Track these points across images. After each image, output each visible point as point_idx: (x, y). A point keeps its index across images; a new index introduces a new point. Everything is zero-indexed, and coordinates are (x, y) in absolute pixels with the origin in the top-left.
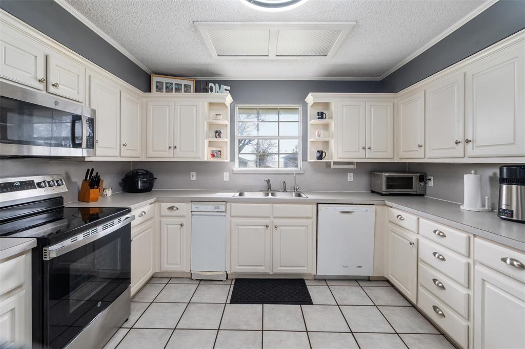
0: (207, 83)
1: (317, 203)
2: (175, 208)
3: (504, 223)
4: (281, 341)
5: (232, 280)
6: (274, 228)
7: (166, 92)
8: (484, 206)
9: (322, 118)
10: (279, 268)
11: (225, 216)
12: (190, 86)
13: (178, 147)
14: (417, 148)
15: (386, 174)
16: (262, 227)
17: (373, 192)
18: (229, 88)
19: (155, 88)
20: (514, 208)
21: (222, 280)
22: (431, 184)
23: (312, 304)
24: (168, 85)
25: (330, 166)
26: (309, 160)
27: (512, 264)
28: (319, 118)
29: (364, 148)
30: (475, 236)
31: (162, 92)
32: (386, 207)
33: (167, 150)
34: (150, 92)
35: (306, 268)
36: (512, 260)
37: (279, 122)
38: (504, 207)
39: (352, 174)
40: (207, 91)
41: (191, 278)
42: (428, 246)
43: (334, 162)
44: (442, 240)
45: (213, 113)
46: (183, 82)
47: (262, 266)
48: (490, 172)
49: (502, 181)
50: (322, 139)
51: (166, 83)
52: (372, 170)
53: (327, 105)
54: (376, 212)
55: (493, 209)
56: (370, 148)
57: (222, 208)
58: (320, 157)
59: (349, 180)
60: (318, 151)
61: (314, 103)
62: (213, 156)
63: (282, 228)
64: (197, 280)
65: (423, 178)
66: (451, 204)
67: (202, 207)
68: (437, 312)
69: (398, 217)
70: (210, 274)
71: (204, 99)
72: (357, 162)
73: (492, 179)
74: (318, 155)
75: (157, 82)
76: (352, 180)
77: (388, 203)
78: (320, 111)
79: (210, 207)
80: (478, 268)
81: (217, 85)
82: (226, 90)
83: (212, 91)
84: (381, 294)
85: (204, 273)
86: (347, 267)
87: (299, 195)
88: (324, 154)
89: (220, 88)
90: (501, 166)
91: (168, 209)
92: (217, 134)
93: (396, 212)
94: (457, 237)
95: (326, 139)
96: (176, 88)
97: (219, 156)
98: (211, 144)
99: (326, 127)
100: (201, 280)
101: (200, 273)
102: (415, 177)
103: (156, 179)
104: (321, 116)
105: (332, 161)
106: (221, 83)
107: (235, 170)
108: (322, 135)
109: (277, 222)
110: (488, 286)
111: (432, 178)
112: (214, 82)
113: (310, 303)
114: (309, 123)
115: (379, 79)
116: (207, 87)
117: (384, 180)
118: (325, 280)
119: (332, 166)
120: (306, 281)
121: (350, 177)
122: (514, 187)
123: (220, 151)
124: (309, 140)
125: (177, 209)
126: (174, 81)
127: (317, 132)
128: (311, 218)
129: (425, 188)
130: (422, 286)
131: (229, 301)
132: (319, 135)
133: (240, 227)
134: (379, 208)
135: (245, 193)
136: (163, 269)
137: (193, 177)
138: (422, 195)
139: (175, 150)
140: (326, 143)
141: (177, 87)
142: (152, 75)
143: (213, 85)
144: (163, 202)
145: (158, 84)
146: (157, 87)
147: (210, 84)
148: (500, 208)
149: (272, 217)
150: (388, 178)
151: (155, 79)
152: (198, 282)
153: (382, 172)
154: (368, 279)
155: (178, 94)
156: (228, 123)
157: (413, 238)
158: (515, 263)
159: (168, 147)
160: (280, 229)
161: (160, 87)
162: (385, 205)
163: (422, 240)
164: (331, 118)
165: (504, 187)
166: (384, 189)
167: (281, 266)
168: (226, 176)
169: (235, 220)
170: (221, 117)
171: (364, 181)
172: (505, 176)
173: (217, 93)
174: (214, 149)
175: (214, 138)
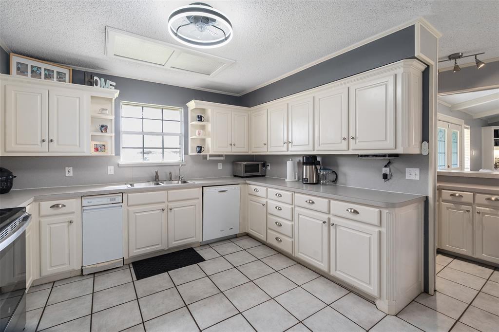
0: (92, 75)
1: (203, 187)
2: (60, 206)
3: (304, 185)
4: (192, 287)
5: (129, 264)
6: (169, 210)
7: (32, 76)
8: (295, 178)
9: (201, 121)
10: (174, 243)
11: (122, 206)
12: (65, 74)
13: (55, 140)
14: (263, 145)
15: (245, 163)
16: (158, 211)
17: (235, 176)
18: (114, 84)
19: (16, 68)
20: (308, 178)
21: (118, 268)
22: (269, 168)
23: (205, 260)
24: (35, 69)
25: (206, 158)
26: (190, 154)
27: (310, 202)
28: (199, 121)
29: (231, 145)
30: (295, 192)
31: (27, 75)
32: (246, 185)
33: (39, 143)
34: (9, 74)
35: (195, 238)
36: (309, 200)
37: (162, 120)
38: (304, 177)
39: (221, 164)
40: (91, 84)
41: (82, 275)
42: (272, 204)
43: (210, 155)
44: (280, 199)
45: (98, 107)
46: (56, 69)
47: (158, 244)
48: (297, 159)
49: (304, 164)
50: (200, 137)
51: (32, 67)
52: (234, 160)
53: (204, 110)
54: (241, 189)
55: (299, 179)
56: (234, 145)
57: (119, 199)
58: (200, 152)
59: (219, 168)
60: (198, 147)
61: (196, 108)
62: (97, 150)
63: (174, 209)
64: (89, 274)
65: (264, 165)
66: (280, 179)
67: (95, 201)
68: (278, 240)
69: (255, 190)
70: (106, 264)
71: (84, 92)
72: (225, 155)
73: (299, 163)
74: (198, 149)
75: (18, 63)
76: (221, 168)
77: (248, 182)
78: (199, 115)
79: (105, 200)
80: (297, 209)
81: (103, 80)
82: (111, 85)
83: (96, 85)
84: (246, 243)
85: (98, 265)
86: (223, 230)
87: (185, 182)
88: (203, 149)
89: (105, 83)
90: (303, 156)
91: (51, 207)
92: (103, 129)
93: (253, 187)
94: (286, 195)
95: (203, 137)
96: (46, 75)
97: (103, 150)
98: (93, 138)
99: (203, 128)
100: (94, 274)
101: (95, 266)
102: (260, 164)
103: (15, 177)
104: (200, 118)
105: (208, 154)
106: (107, 77)
107: (120, 163)
108: (201, 134)
109: (171, 205)
110: (300, 216)
111: (269, 164)
112: (100, 76)
113: (203, 260)
114: (190, 124)
115: (238, 95)
116: (92, 80)
117: (243, 167)
118: (207, 244)
119: (208, 158)
120: (194, 249)
121: (220, 166)
122: (308, 166)
123: (104, 146)
124: (190, 138)
125: (64, 206)
126: (43, 66)
127: (197, 131)
128: (198, 198)
129: (265, 171)
130: (270, 229)
131: (135, 279)
132: (199, 134)
133: (137, 214)
134: (242, 186)
135: (134, 184)
136: (44, 274)
137: (70, 172)
138: (264, 176)
139: (51, 144)
140: (204, 140)
141: (46, 72)
142: (11, 54)
143: (98, 79)
144: (42, 200)
145: (20, 66)
146: (18, 69)
147: (95, 78)
148: (303, 178)
149: (166, 202)
150: (246, 166)
151: (15, 60)
152: (92, 276)
153: (242, 161)
154: (236, 237)
155: (48, 81)
156: (113, 117)
157: (264, 201)
158: (311, 201)
159: (39, 140)
160: (174, 211)
161: (22, 69)
162: (246, 183)
163: (269, 201)
164: (208, 121)
165: (305, 166)
166: (243, 174)
167: (175, 241)
168: (111, 170)
169: (131, 209)
170: (107, 112)
171: (229, 168)
172: (305, 161)
173: (102, 88)
174: (98, 143)
175: (98, 132)
